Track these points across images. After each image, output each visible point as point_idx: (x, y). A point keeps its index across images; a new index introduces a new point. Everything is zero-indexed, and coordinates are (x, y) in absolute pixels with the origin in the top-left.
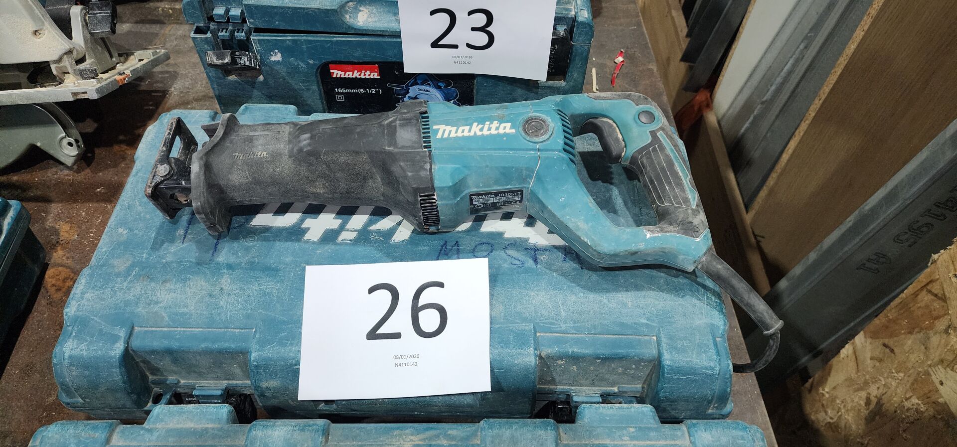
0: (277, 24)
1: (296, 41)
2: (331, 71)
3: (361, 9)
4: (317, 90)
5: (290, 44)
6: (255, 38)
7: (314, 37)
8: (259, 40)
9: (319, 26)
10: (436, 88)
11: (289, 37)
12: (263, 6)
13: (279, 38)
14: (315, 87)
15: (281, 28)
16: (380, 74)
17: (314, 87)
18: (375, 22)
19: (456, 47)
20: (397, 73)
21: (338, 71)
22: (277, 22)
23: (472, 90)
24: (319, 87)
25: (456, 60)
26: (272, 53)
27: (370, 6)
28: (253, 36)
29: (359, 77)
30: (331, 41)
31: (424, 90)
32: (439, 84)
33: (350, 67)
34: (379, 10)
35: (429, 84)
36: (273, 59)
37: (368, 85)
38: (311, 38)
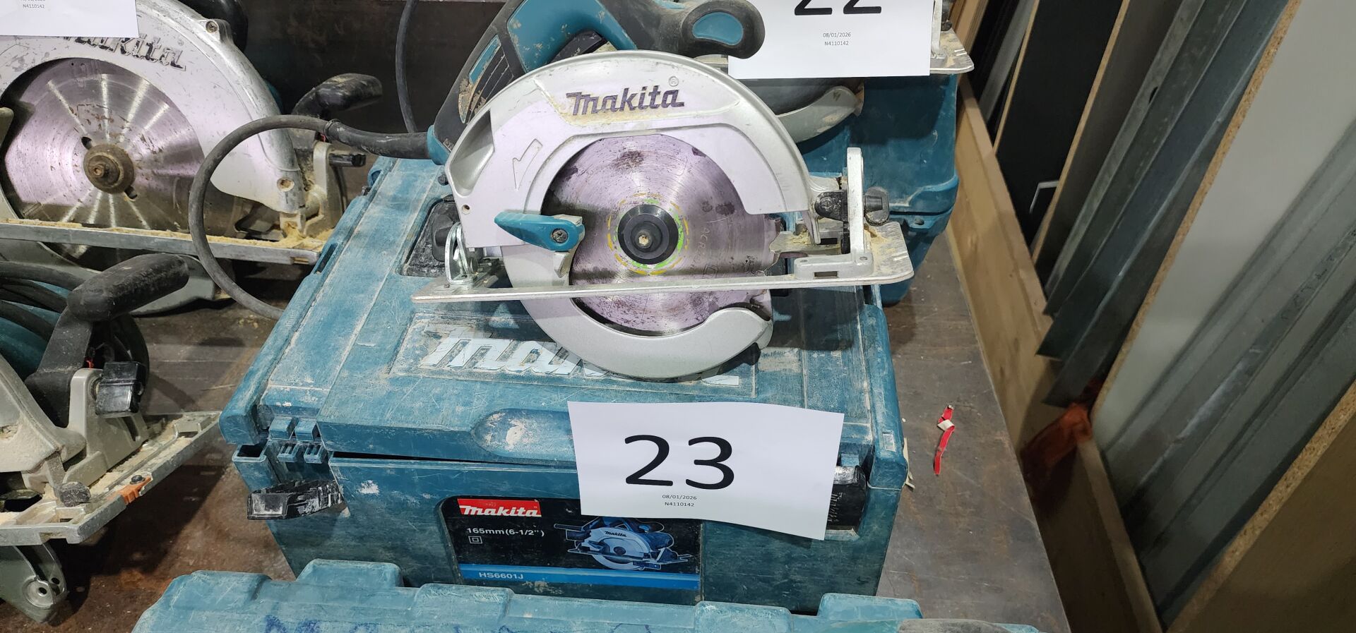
0: (371, 448)
1: (403, 470)
2: (461, 507)
3: (513, 422)
4: (437, 531)
5: (393, 473)
6: (336, 465)
7: (431, 465)
8: (341, 468)
9: (440, 451)
10: (635, 531)
11: (391, 465)
12: (347, 426)
13: (374, 466)
14: (434, 528)
15: (377, 453)
16: (542, 511)
17: (432, 527)
18: (535, 444)
19: (669, 483)
20: (570, 512)
21: (472, 506)
22: (371, 446)
23: (697, 536)
24: (440, 527)
25: (668, 500)
26: (363, 485)
27: (528, 418)
28: (332, 462)
29: (508, 515)
30: (459, 471)
31: (616, 534)
32: (640, 527)
33: (492, 502)
34: (542, 425)
35: (624, 527)
36: (365, 491)
37: (522, 525)
38: (427, 466)
